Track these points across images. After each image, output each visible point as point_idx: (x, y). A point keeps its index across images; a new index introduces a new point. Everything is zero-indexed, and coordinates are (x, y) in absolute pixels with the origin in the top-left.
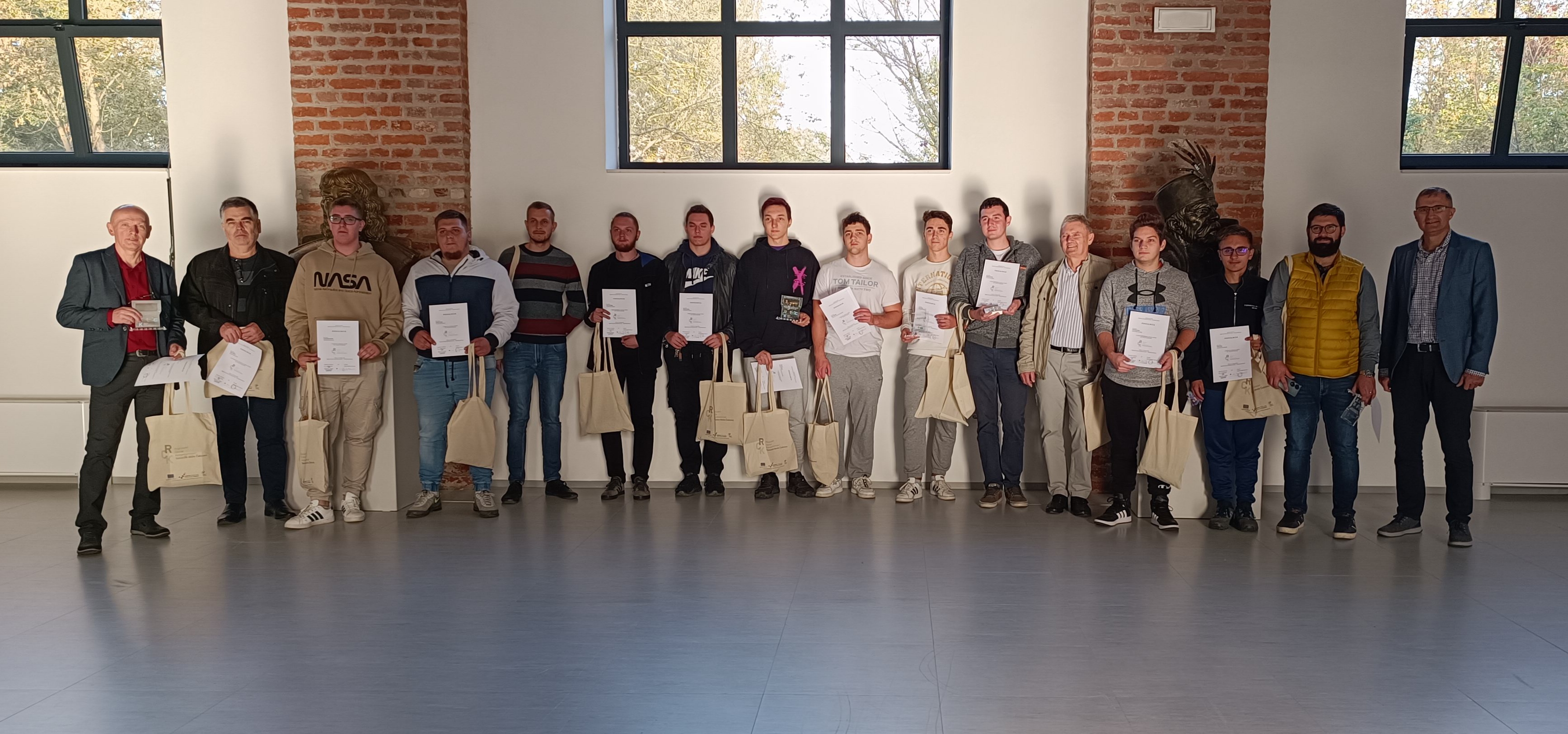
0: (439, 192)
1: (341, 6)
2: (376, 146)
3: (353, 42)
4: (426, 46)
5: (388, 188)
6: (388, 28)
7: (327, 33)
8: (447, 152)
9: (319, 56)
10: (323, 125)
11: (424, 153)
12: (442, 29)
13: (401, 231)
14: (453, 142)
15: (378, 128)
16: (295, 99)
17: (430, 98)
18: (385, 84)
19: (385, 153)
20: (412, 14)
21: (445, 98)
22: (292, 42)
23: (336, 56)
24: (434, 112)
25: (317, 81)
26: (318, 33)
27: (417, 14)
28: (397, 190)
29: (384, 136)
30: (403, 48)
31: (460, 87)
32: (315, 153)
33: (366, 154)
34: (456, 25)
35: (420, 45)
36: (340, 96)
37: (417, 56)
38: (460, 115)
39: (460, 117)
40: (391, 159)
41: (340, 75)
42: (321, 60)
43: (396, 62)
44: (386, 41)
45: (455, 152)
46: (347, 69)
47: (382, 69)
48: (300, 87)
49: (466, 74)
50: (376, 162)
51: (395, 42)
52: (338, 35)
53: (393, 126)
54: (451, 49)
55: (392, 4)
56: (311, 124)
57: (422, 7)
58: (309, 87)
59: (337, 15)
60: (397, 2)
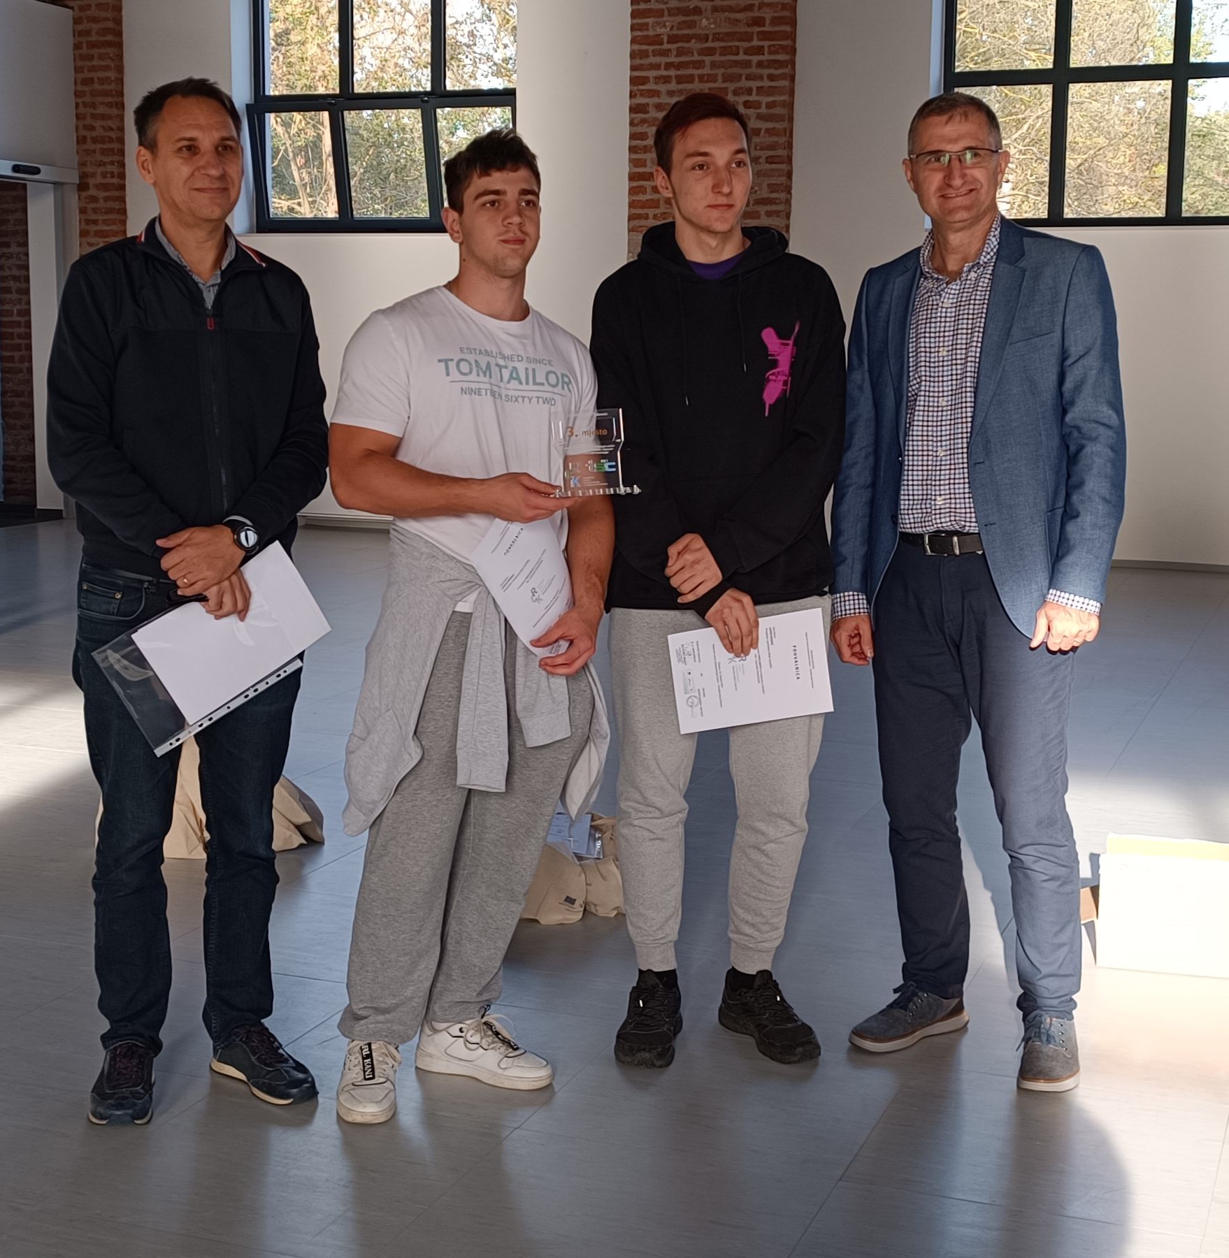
1: (679, 73)
4: (755, 108)
7: (664, 99)
8: (769, 214)
12: (771, 91)
14: (776, 203)
16: (631, 165)
20: (743, 77)
21: (770, 160)
22: (633, 110)
27: (749, 78)
31: (785, 149)
32: (646, 216)
34: (785, 86)
35: (750, 108)
38: (783, 176)
39: (784, 178)
45: (777, 213)
48: (637, 153)
49: (791, 135)
54: (778, 111)
55: (726, 69)
56: (646, 188)
57: (754, 70)
58: (645, 153)
59: (674, 81)
60: (730, 67)
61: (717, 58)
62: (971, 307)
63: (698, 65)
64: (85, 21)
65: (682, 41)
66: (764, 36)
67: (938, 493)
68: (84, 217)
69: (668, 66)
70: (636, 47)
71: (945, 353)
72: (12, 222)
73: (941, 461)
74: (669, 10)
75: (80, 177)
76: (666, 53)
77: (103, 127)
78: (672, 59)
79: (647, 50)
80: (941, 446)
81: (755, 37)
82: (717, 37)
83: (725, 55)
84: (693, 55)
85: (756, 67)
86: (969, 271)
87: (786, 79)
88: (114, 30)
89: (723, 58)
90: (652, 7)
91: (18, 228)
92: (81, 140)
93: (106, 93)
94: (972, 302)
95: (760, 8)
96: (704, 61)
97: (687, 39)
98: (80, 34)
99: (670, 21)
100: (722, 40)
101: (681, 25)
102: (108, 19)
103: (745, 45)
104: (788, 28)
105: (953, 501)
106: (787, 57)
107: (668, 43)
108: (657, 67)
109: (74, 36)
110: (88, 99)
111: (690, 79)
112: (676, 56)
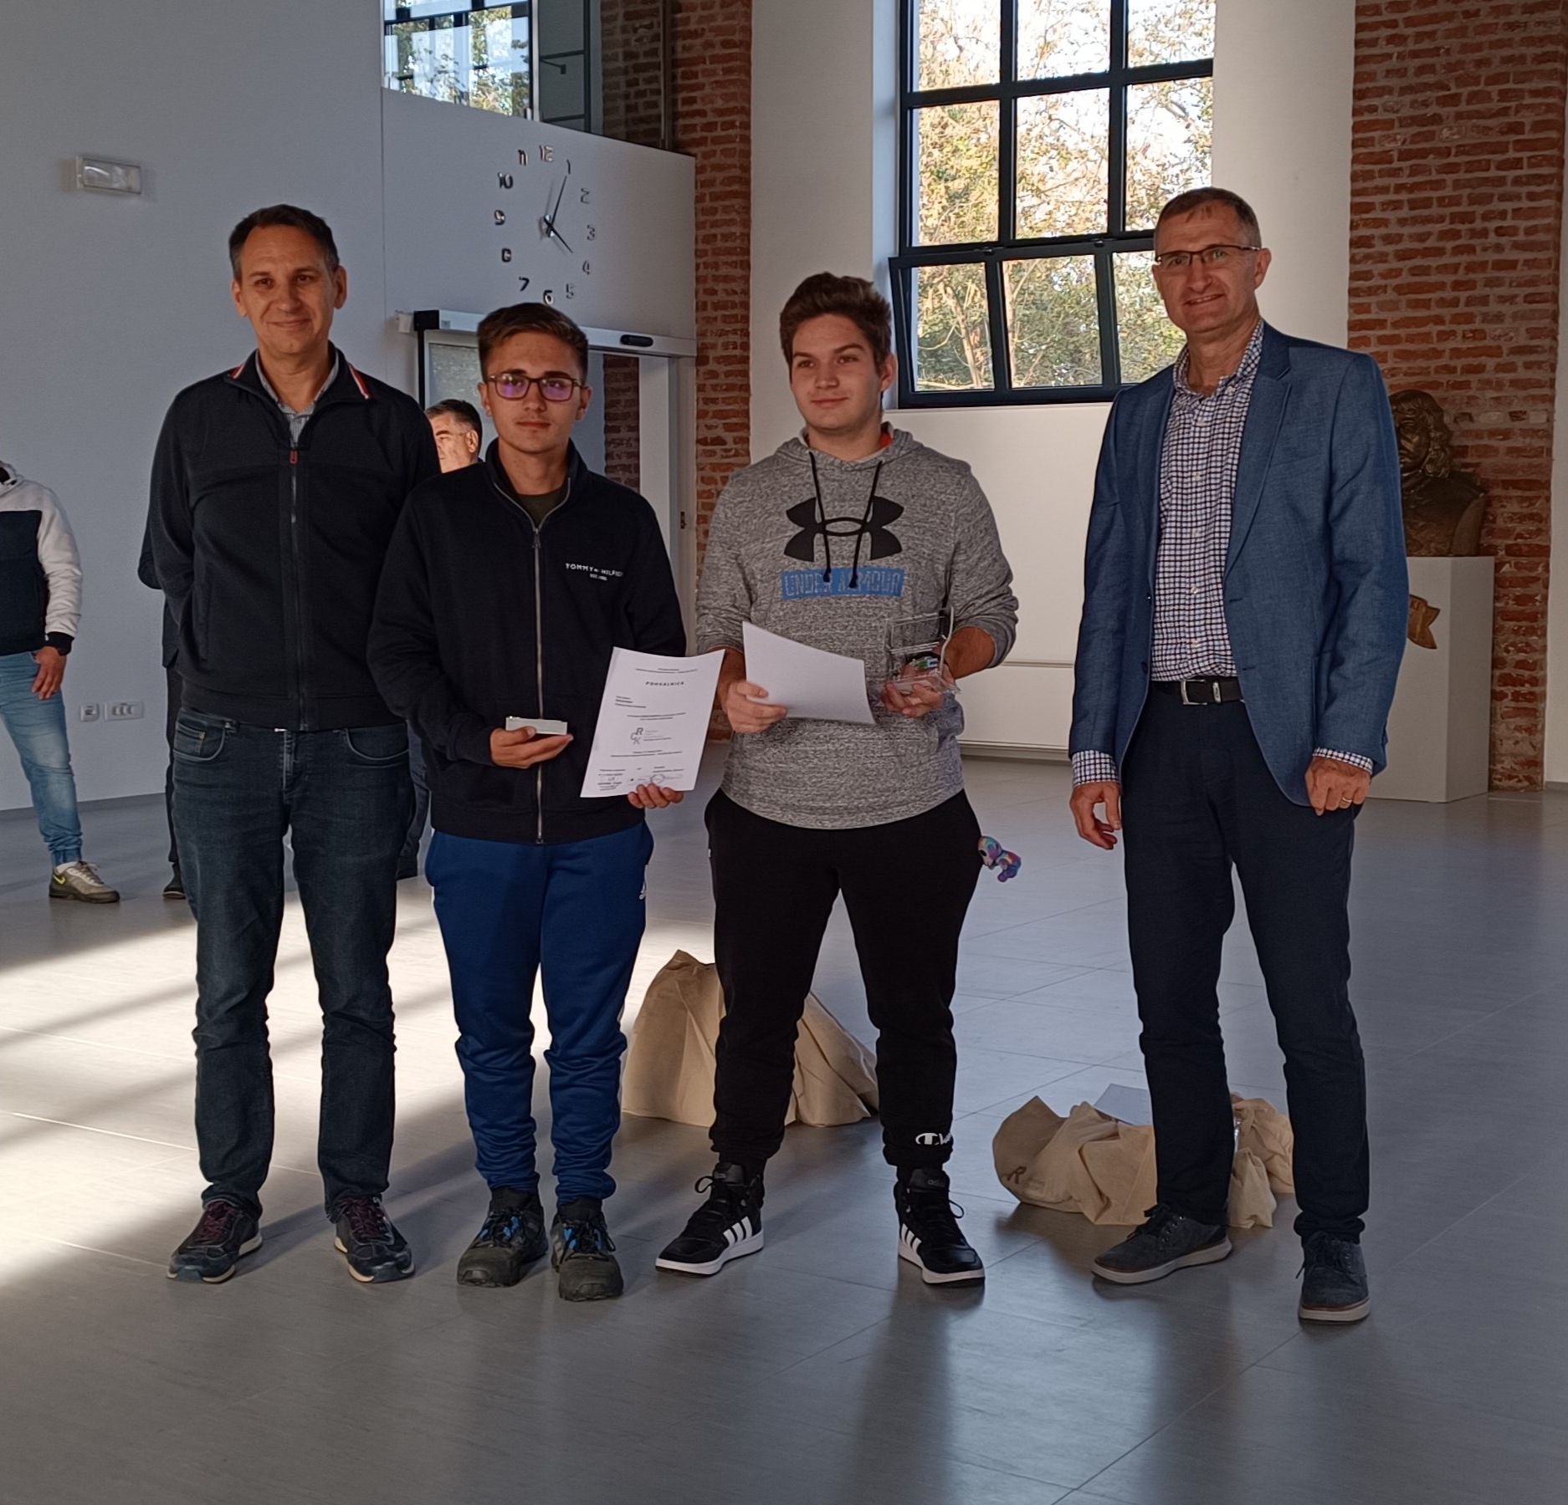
0: (1515, 416)
1: (1412, 196)
2: (1442, 362)
3: (1423, 237)
4: (1510, 236)
5: (1453, 412)
6: (1467, 218)
7: (1394, 229)
8: (1528, 366)
9: (1383, 258)
10: (1382, 340)
11: (1500, 368)
12: (1532, 213)
13: (1466, 465)
14: (1536, 352)
15: (1446, 340)
16: (1352, 311)
17: (1511, 299)
18: (1457, 285)
19: (1452, 370)
20: (1496, 198)
21: (1530, 299)
22: (1354, 243)
23: (1402, 256)
24: (1515, 316)
25: (1379, 287)
26: (1383, 231)
27: (1503, 198)
28: (1464, 414)
29: (1452, 350)
30: (1483, 240)
31: (1549, 284)
33: (1430, 372)
34: (1549, 207)
35: (1503, 235)
36: (1404, 303)
37: (1499, 248)
38: (1547, 317)
39: (1548, 321)
40: (1458, 377)
41: (1405, 279)
42: (1385, 262)
43: (1473, 258)
44: (1463, 233)
45: (1538, 365)
46: (1414, 271)
47: (1455, 268)
48: (1359, 296)
49: (1557, 268)
50: (1442, 381)
51: (1474, 234)
52: (1407, 230)
53: (1464, 336)
54: (1541, 237)
55: (1473, 187)
56: (1369, 339)
57: (1508, 188)
58: (1369, 295)
59: (1406, 207)
60: (1479, 186)
61: (1462, 175)
62: (1227, 425)
63: (1438, 185)
64: (709, 169)
65: (1415, 157)
66: (1522, 145)
67: (1193, 635)
68: (702, 395)
69: (1399, 188)
70: (1359, 167)
71: (1199, 478)
72: (623, 403)
73: (1195, 599)
74: (1400, 120)
75: (698, 349)
76: (1395, 173)
77: (726, 290)
78: (1404, 180)
79: (1372, 171)
80: (1195, 582)
81: (1511, 147)
82: (1462, 150)
83: (1471, 172)
84: (1430, 174)
85: (1512, 185)
86: (1226, 385)
87: (1550, 198)
88: (741, 178)
89: (1469, 176)
90: (1379, 117)
91: (628, 409)
92: (701, 307)
93: (729, 252)
94: (1228, 419)
95: (1517, 112)
96: (1444, 180)
97: (1423, 153)
98: (704, 184)
99: (1402, 133)
100: (1468, 154)
101: (1415, 138)
102: (734, 166)
103: (1499, 157)
104: (1554, 135)
105: (1211, 643)
106: (1553, 170)
107: (1399, 160)
108: (1384, 190)
109: (696, 187)
110: (709, 259)
111: (1427, 203)
112: (1410, 176)
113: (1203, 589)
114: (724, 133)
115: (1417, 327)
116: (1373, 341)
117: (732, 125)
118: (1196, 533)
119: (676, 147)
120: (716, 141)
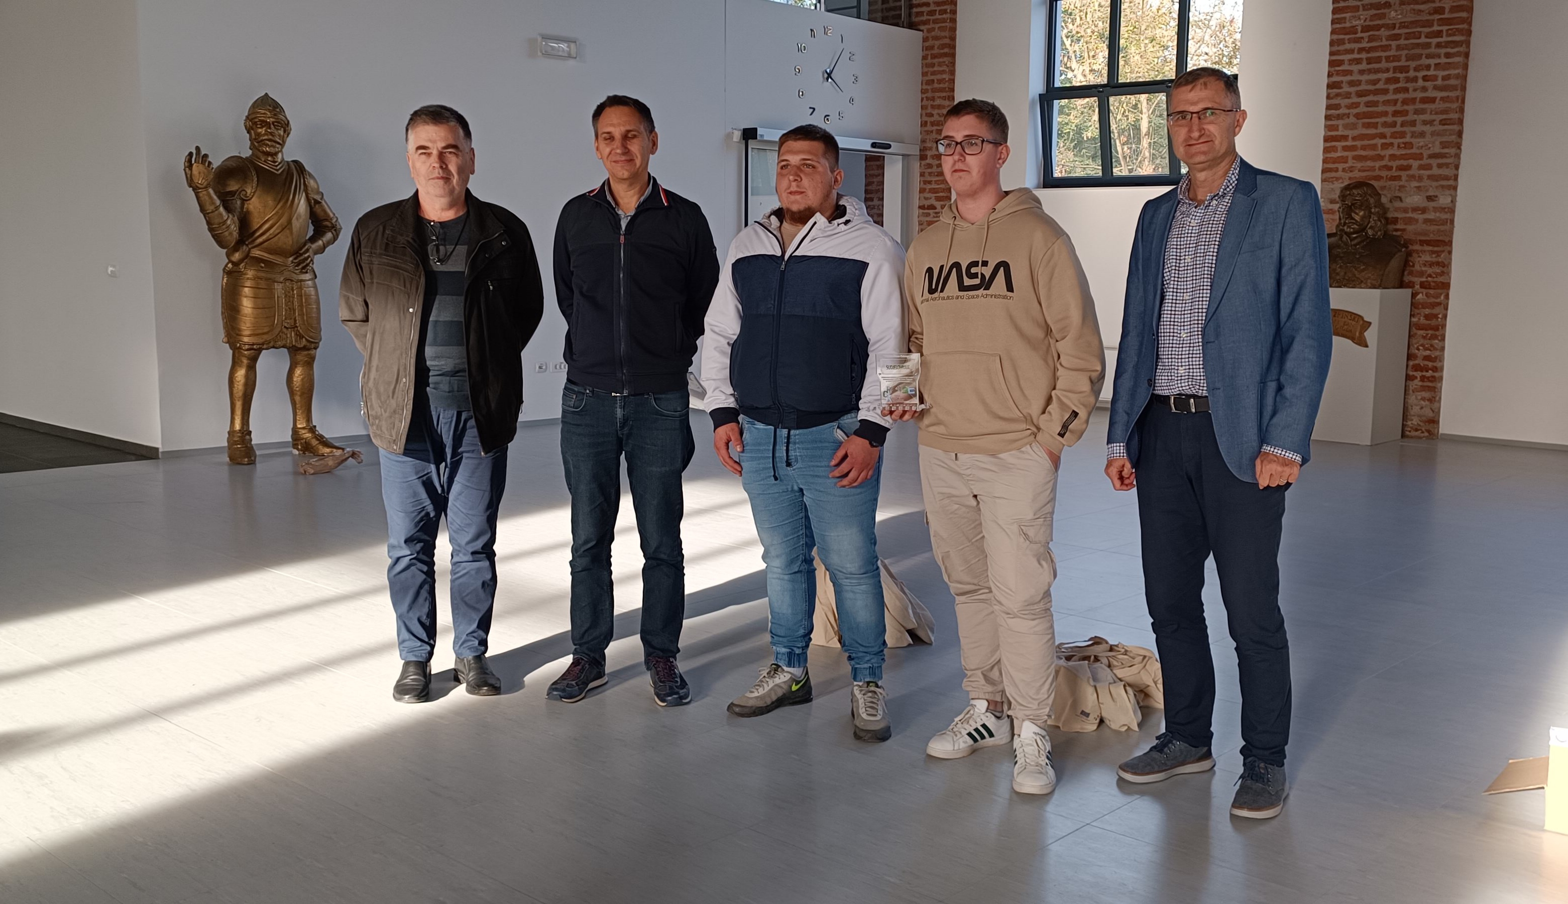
0: (1430, 198)
1: (1369, 55)
2: (1383, 163)
3: (1375, 82)
4: (1432, 81)
5: (1389, 196)
6: (1404, 69)
7: (1356, 77)
8: (1440, 166)
9: (1348, 95)
10: (1345, 148)
11: (1421, 167)
12: (1447, 66)
13: (1397, 230)
14: (1446, 157)
15: (1387, 148)
16: (1326, 130)
17: (1431, 123)
18: (1396, 113)
19: (1389, 168)
20: (1424, 56)
21: (1443, 122)
22: (1329, 86)
23: (1360, 94)
24: (1433, 134)
25: (1344, 115)
27: (1428, 56)
28: (1397, 197)
29: (1390, 155)
30: (1414, 84)
31: (1457, 113)
32: (1337, 170)
33: (1374, 170)
34: (1459, 62)
35: (1428, 81)
36: (1360, 125)
37: (1424, 89)
38: (1454, 135)
39: (1454, 137)
40: (1394, 173)
41: (1362, 109)
42: (1349, 98)
43: (1406, 96)
44: (1401, 79)
45: (1447, 165)
46: (1368, 104)
47: (1395, 102)
48: (1332, 120)
49: (1463, 102)
50: (1382, 175)
51: (1408, 80)
52: (1365, 78)
53: (1399, 147)
54: (1453, 82)
55: (1409, 50)
56: (1337, 148)
57: (1433, 50)
58: (1338, 119)
59: (1365, 62)
60: (1413, 48)
61: (1402, 42)
62: (1210, 226)
63: (1386, 48)
64: (931, 39)
65: (1372, 30)
66: (1443, 22)
68: (922, 179)
69: (1361, 50)
70: (1335, 37)
71: (1189, 260)
72: (876, 183)
74: (1364, 6)
75: (920, 150)
76: (1358, 40)
77: (939, 114)
78: (1364, 45)
79: (1344, 39)
81: (1435, 23)
82: (1403, 25)
83: (1408, 39)
84: (1382, 41)
85: (1435, 48)
86: (1212, 199)
87: (1460, 56)
88: (950, 45)
89: (1407, 42)
90: (1350, 4)
91: (878, 187)
92: (924, 124)
93: (942, 90)
94: (1211, 222)
96: (1390, 45)
97: (1378, 28)
98: (927, 48)
99: (1364, 14)
100: (1407, 27)
101: (1373, 18)
102: (946, 37)
103: (1427, 30)
104: (1464, 15)
105: (1191, 371)
107: (1361, 32)
108: (1351, 51)
109: (923, 51)
110: (930, 95)
111: (1378, 60)
112: (1368, 42)
113: (1189, 334)
114: (940, 17)
115: (1369, 140)
116: (1339, 149)
117: (945, 12)
118: (1186, 296)
119: (911, 26)
120: (935, 21)
